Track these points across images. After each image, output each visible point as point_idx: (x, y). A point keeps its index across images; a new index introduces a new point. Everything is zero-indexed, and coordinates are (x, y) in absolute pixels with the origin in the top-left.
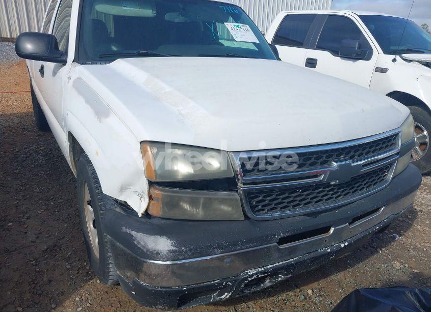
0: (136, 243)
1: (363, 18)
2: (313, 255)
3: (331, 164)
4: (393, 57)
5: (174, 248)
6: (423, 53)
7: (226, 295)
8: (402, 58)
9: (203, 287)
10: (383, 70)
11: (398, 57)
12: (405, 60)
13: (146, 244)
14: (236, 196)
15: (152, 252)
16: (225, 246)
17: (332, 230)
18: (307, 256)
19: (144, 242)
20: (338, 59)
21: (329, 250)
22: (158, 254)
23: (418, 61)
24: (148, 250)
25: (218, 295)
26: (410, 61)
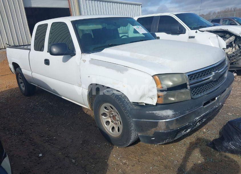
0: (157, 115)
1: (177, 15)
2: (213, 109)
3: (212, 73)
4: (195, 31)
5: (174, 113)
6: (206, 27)
7: (189, 130)
8: (199, 30)
9: (183, 127)
10: (193, 37)
11: (198, 31)
12: (200, 31)
13: (162, 114)
14: (188, 90)
15: (166, 116)
16: (189, 109)
17: (216, 98)
18: (211, 110)
19: (161, 113)
20: (170, 35)
21: (217, 106)
22: (168, 116)
23: (207, 31)
24: (164, 116)
25: (185, 132)
26: (203, 31)
